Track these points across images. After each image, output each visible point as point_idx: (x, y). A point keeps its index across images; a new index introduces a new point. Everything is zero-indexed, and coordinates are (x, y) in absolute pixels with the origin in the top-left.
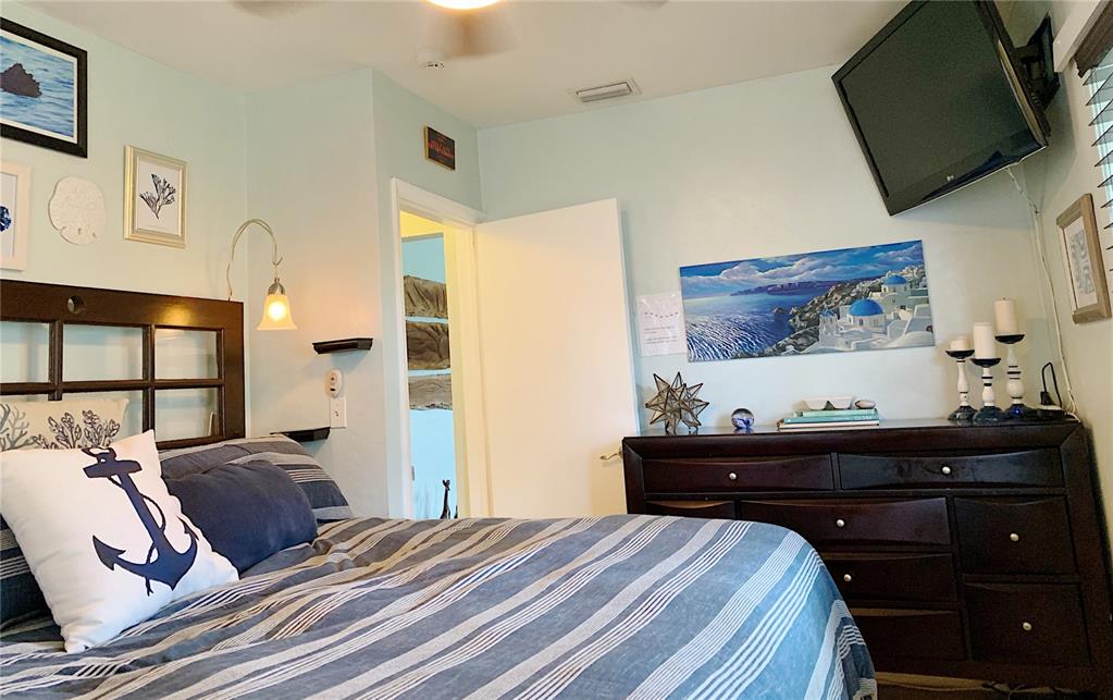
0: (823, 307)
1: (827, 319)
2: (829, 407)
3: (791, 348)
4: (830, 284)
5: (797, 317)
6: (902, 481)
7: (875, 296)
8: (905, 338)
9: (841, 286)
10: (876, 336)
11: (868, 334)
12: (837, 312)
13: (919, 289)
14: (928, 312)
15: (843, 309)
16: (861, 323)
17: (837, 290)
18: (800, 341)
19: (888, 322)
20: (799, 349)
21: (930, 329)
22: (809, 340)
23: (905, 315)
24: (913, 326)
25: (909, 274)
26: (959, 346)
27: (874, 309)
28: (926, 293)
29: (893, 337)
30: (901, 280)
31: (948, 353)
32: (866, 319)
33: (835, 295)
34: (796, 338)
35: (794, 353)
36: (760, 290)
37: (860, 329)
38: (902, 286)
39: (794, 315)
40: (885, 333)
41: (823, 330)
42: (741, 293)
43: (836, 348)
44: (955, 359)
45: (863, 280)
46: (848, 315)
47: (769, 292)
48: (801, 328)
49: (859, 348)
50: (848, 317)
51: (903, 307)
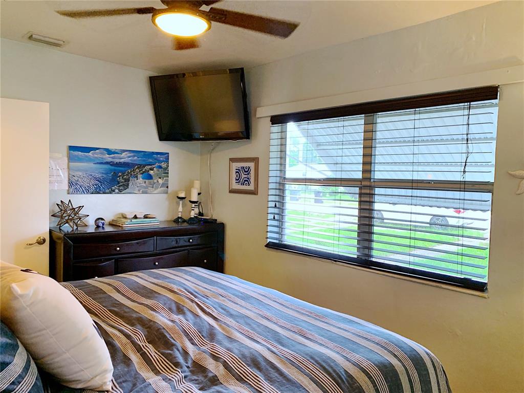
0: (131, 175)
1: (133, 179)
2: (135, 217)
3: (117, 191)
4: (137, 165)
5: (121, 177)
6: (177, 245)
7: (151, 172)
8: (159, 190)
9: (140, 166)
10: (150, 188)
11: (146, 187)
12: (137, 177)
13: (166, 171)
14: (167, 180)
15: (140, 176)
16: (145, 183)
17: (138, 168)
18: (121, 188)
19: (154, 183)
20: (120, 191)
21: (167, 187)
22: (124, 188)
23: (161, 181)
24: (163, 185)
25: (164, 165)
26: (182, 195)
27: (150, 177)
28: (168, 173)
29: (155, 189)
30: (160, 167)
31: (177, 197)
32: (147, 181)
33: (137, 170)
34: (119, 186)
35: (118, 193)
36: (107, 163)
37: (144, 185)
38: (160, 170)
40: (153, 187)
41: (130, 184)
42: (98, 163)
43: (135, 192)
44: (179, 200)
45: (148, 165)
46: (141, 179)
47: (111, 165)
48: (122, 182)
49: (143, 193)
50: (140, 180)
51: (160, 178)
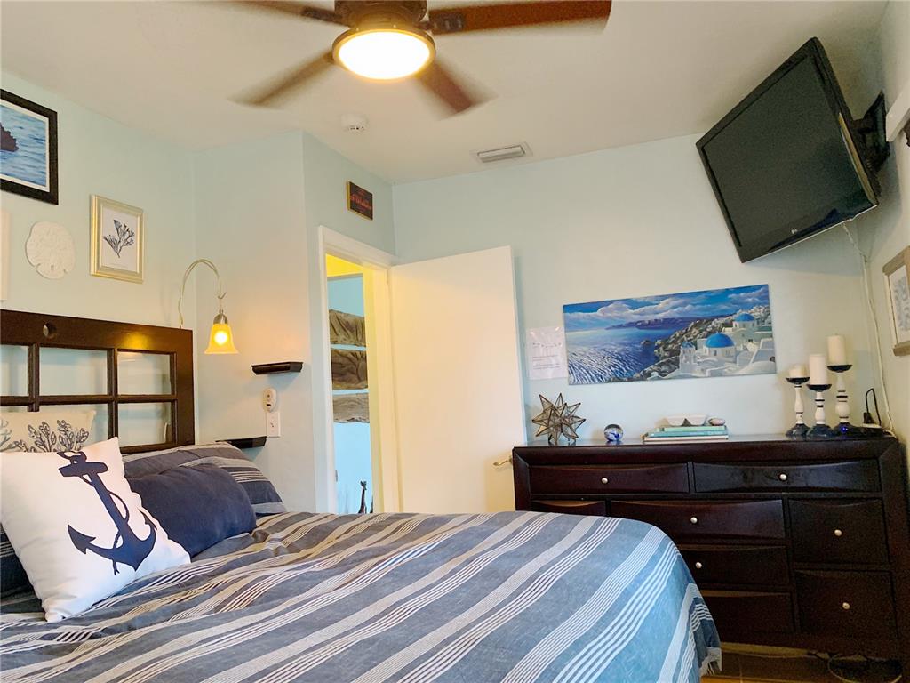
0: (683, 341)
1: (687, 350)
2: (686, 423)
3: (655, 374)
4: (690, 320)
5: (661, 348)
6: (746, 486)
7: (728, 331)
8: (752, 366)
9: (700, 322)
10: (727, 365)
11: (720, 363)
12: (695, 344)
13: (764, 325)
14: (772, 345)
15: (701, 342)
16: (715, 354)
17: (695, 326)
18: (663, 368)
19: (738, 353)
20: (662, 375)
21: (773, 359)
22: (670, 368)
23: (752, 347)
24: (759, 356)
25: (756, 312)
26: (797, 374)
27: (726, 342)
28: (770, 329)
29: (742, 366)
30: (749, 318)
31: (788, 379)
32: (719, 350)
33: (694, 330)
34: (660, 365)
35: (658, 379)
36: (631, 325)
37: (714, 359)
38: (750, 323)
39: (658, 346)
40: (735, 362)
41: (682, 359)
42: (614, 327)
43: (694, 375)
44: (793, 385)
45: (718, 317)
46: (705, 347)
47: (640, 327)
48: (665, 357)
49: (713, 375)
50: (704, 349)
51: (750, 341)
